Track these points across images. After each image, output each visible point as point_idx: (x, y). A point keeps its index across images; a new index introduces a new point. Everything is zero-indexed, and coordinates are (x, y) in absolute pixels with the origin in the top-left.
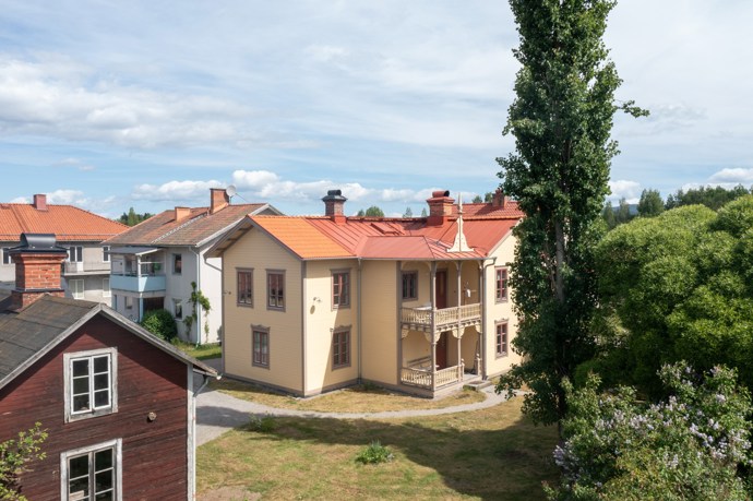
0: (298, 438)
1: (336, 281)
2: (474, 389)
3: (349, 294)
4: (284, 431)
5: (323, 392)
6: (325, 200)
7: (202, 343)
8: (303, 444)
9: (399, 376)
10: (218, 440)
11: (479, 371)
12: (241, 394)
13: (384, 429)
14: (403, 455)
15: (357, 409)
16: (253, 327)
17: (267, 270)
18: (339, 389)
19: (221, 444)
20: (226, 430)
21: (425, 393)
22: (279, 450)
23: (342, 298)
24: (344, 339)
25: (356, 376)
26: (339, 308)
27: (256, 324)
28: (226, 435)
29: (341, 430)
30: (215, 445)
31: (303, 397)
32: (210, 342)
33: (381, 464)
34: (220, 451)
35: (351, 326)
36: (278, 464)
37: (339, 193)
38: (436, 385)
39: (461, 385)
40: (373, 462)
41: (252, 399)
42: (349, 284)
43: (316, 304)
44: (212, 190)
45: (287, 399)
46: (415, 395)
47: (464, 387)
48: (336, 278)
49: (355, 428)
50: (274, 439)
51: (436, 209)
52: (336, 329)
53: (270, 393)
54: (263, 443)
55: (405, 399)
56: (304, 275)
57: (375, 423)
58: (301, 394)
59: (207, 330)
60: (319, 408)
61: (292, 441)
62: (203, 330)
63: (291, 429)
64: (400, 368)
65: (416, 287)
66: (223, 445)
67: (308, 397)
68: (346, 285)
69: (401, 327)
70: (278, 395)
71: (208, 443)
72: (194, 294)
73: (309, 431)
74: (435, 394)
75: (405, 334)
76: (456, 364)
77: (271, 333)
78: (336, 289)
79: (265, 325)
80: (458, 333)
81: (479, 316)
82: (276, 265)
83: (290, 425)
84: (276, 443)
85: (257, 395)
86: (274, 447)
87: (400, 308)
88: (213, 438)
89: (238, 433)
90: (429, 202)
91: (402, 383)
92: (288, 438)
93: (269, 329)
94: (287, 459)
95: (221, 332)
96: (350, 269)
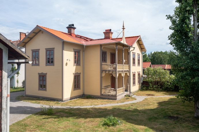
0: (67, 117)
1: (75, 54)
2: (129, 96)
3: (80, 60)
4: (59, 114)
5: (70, 99)
6: (67, 28)
7: (16, 87)
8: (71, 119)
9: (101, 92)
10: (24, 120)
11: (129, 91)
12: (34, 101)
13: (106, 111)
14: (124, 121)
15: (87, 105)
16: (39, 74)
17: (46, 49)
18: (76, 98)
19: (26, 122)
20: (28, 115)
21: (113, 98)
22: (59, 123)
23: (77, 61)
24: (78, 78)
25: (82, 94)
26: (77, 65)
27: (40, 72)
28: (28, 117)
29: (86, 112)
30: (23, 122)
31: (62, 101)
32: (19, 86)
33: (117, 126)
34: (26, 125)
35: (80, 73)
36: (61, 130)
37: (73, 25)
38: (117, 94)
39: (124, 95)
40: (113, 125)
41: (39, 103)
42: (80, 56)
43: (68, 62)
44: (20, 33)
45: (55, 102)
46: (108, 99)
47: (125, 96)
48: (75, 52)
49: (92, 111)
50: (55, 118)
51: (107, 35)
52: (75, 74)
53: (47, 101)
54: (50, 120)
55: (105, 100)
56: (63, 49)
57: (100, 109)
58: (62, 100)
59: (18, 82)
60: (71, 105)
61: (64, 118)
62: (16, 82)
63: (62, 113)
64: (101, 89)
65: (106, 58)
66: (28, 122)
67: (64, 101)
68: (79, 56)
69: (102, 72)
70: (51, 101)
71: (19, 122)
72: (12, 68)
73: (71, 113)
74: (118, 98)
75: (103, 75)
76: (123, 87)
77: (47, 76)
78: (75, 57)
79: (45, 72)
80: (123, 75)
81: (128, 69)
82: (50, 46)
83: (61, 111)
84: (56, 120)
85: (41, 101)
86: (56, 121)
87: (101, 65)
88: (21, 119)
89: (35, 116)
90: (104, 33)
91: (102, 95)
92: (62, 117)
93: (46, 74)
94: (65, 127)
95: (24, 83)
96: (80, 50)
